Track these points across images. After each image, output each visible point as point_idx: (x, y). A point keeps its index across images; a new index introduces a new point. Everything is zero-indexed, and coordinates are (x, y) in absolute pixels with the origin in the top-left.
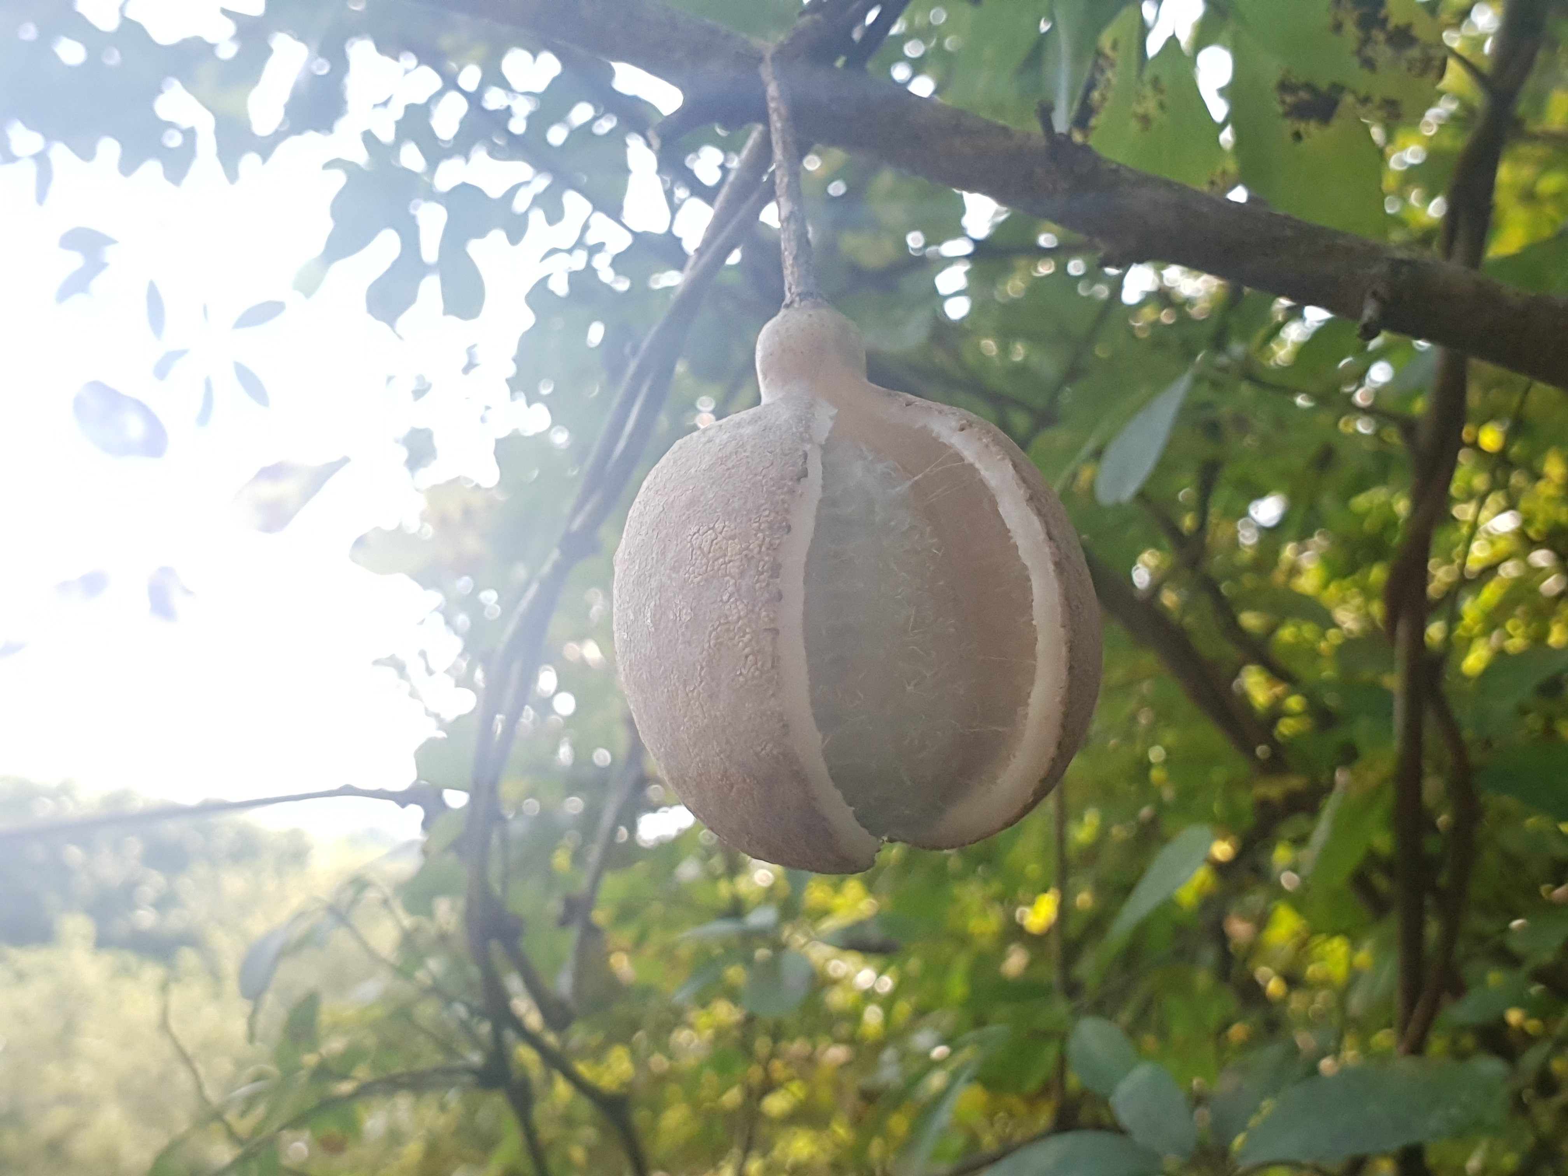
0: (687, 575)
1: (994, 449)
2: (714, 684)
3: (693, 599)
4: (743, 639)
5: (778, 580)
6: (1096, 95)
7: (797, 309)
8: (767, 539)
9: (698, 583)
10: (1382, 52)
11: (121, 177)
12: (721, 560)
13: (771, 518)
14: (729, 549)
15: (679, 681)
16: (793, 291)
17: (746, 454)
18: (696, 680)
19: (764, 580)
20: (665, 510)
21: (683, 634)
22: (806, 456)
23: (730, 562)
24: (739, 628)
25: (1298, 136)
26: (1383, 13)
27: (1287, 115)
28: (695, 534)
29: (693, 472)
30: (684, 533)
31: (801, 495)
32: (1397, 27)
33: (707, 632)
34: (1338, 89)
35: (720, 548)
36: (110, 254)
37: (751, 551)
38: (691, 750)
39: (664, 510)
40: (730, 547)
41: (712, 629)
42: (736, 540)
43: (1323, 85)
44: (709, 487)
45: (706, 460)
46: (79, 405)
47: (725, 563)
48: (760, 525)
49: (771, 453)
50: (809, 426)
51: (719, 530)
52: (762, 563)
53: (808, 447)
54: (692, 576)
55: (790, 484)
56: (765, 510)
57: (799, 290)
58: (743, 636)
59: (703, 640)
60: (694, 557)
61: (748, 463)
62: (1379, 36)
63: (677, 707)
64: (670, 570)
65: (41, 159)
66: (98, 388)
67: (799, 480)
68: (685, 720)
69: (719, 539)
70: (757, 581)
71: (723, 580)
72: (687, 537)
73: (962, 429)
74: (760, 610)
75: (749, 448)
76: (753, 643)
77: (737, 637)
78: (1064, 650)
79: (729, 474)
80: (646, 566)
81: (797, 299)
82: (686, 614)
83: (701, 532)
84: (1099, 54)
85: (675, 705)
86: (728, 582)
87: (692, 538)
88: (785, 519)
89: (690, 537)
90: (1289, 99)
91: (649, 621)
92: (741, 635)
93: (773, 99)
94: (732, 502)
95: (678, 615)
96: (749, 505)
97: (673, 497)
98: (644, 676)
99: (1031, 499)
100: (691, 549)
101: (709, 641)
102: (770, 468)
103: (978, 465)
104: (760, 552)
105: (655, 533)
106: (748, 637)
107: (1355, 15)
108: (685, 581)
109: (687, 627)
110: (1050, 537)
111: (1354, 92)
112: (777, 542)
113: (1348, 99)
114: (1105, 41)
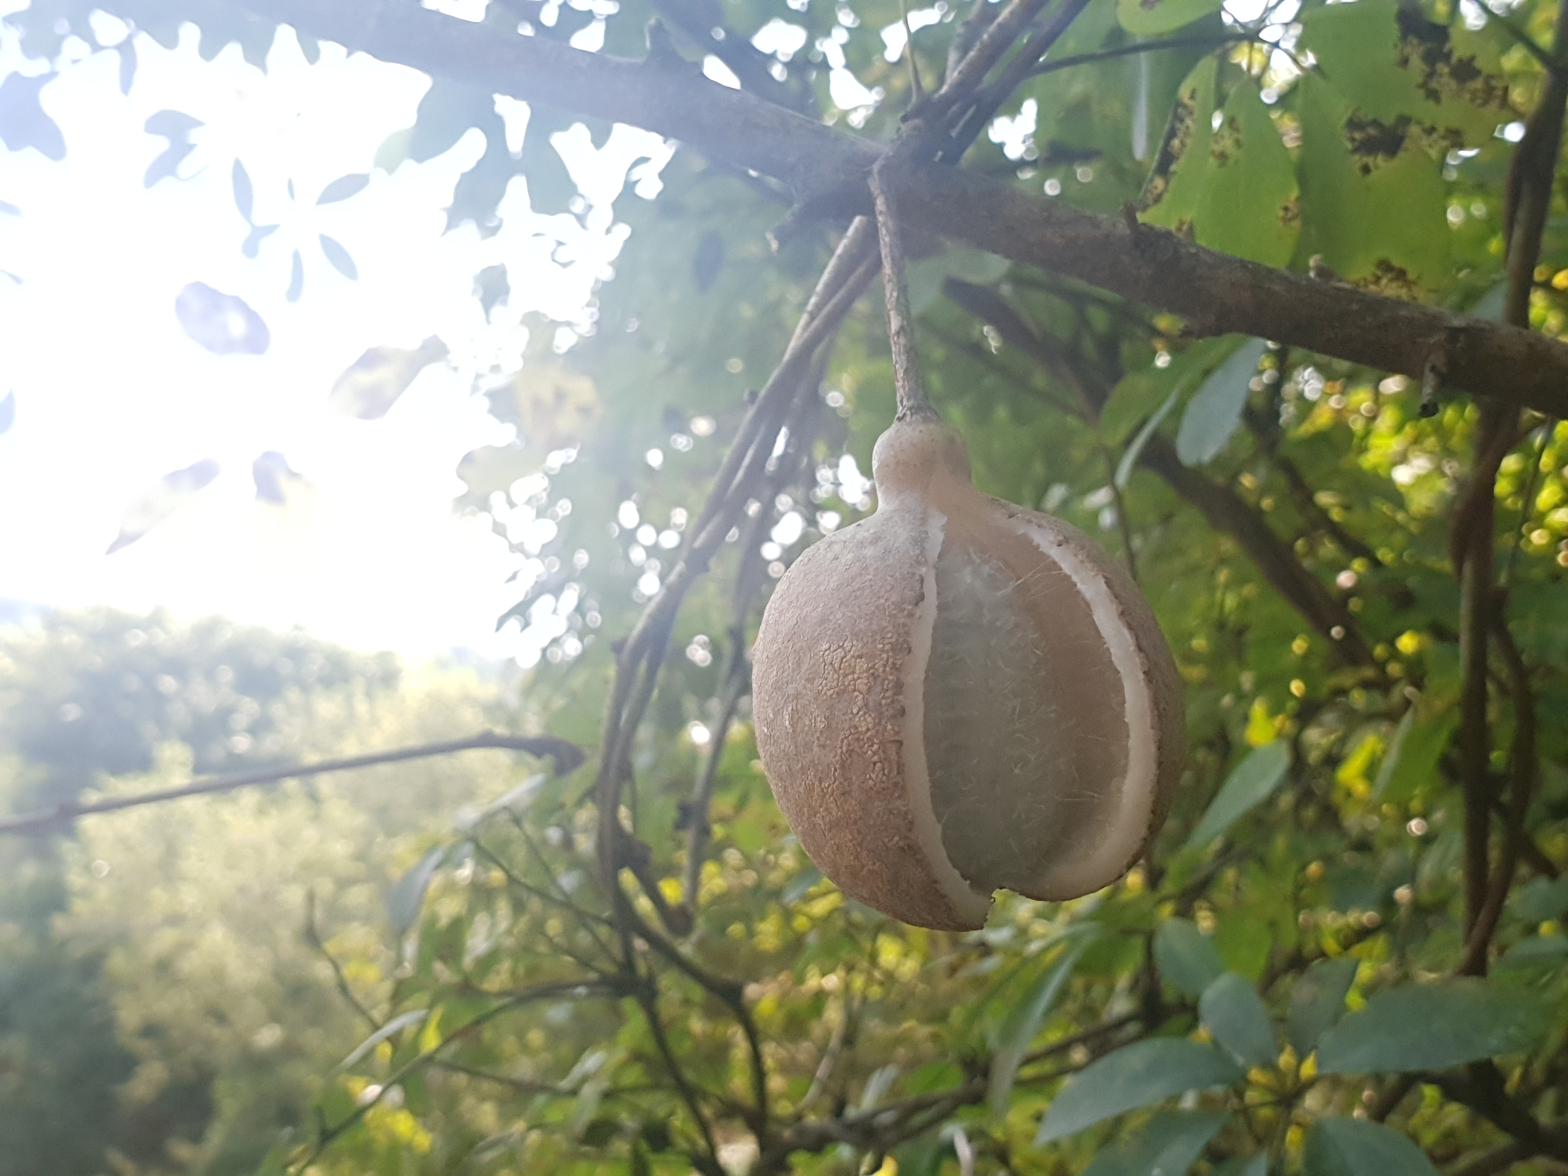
0: (820, 688)
1: (1089, 565)
2: (846, 784)
3: (827, 709)
4: (871, 748)
5: (901, 697)
6: (1176, 143)
7: (910, 424)
8: (891, 660)
9: (831, 696)
10: (1445, 82)
11: (203, 61)
12: (850, 677)
13: (894, 640)
14: (857, 668)
15: (815, 778)
16: (904, 404)
17: (870, 577)
18: (831, 779)
19: (889, 697)
20: (799, 623)
21: (818, 738)
22: (922, 580)
23: (859, 678)
24: (868, 738)
25: (1366, 170)
26: (1447, 47)
27: (1356, 150)
28: (826, 650)
29: (822, 590)
30: (817, 648)
31: (920, 617)
32: (1460, 60)
33: (840, 739)
34: (1404, 121)
35: (850, 665)
36: (194, 136)
37: (877, 670)
38: (826, 834)
39: (797, 622)
40: (858, 666)
41: (844, 737)
42: (863, 659)
43: (1389, 120)
44: (837, 606)
45: (833, 579)
46: (181, 305)
47: (854, 679)
48: (884, 647)
49: (891, 576)
50: (924, 548)
51: (847, 649)
52: (886, 682)
53: (924, 570)
54: (825, 688)
55: (910, 607)
56: (888, 632)
57: (910, 404)
58: (872, 746)
59: (836, 747)
60: (826, 672)
61: (872, 586)
62: (1443, 69)
63: (814, 798)
64: (805, 680)
65: (125, 48)
66: (199, 288)
67: (917, 604)
68: (821, 810)
69: (848, 657)
70: (883, 698)
71: (853, 694)
72: (820, 651)
73: (1059, 545)
74: (886, 723)
75: (871, 570)
76: (880, 751)
77: (866, 746)
78: (1153, 748)
79: (855, 596)
80: (783, 673)
81: (908, 412)
82: (821, 721)
83: (832, 649)
84: (1179, 104)
85: (812, 797)
86: (857, 697)
87: (824, 654)
88: (905, 641)
89: (822, 653)
90: (1357, 135)
91: (787, 723)
92: (870, 744)
93: (881, 212)
94: (858, 623)
95: (813, 721)
96: (875, 627)
97: (805, 611)
98: (784, 768)
99: (1122, 614)
100: (823, 664)
101: (841, 748)
102: (892, 592)
103: (1075, 578)
104: (884, 671)
105: (791, 644)
106: (876, 746)
107: (1422, 49)
108: (819, 692)
109: (821, 732)
110: (1140, 648)
111: (1419, 123)
112: (899, 662)
113: (1414, 130)
114: (1184, 93)
